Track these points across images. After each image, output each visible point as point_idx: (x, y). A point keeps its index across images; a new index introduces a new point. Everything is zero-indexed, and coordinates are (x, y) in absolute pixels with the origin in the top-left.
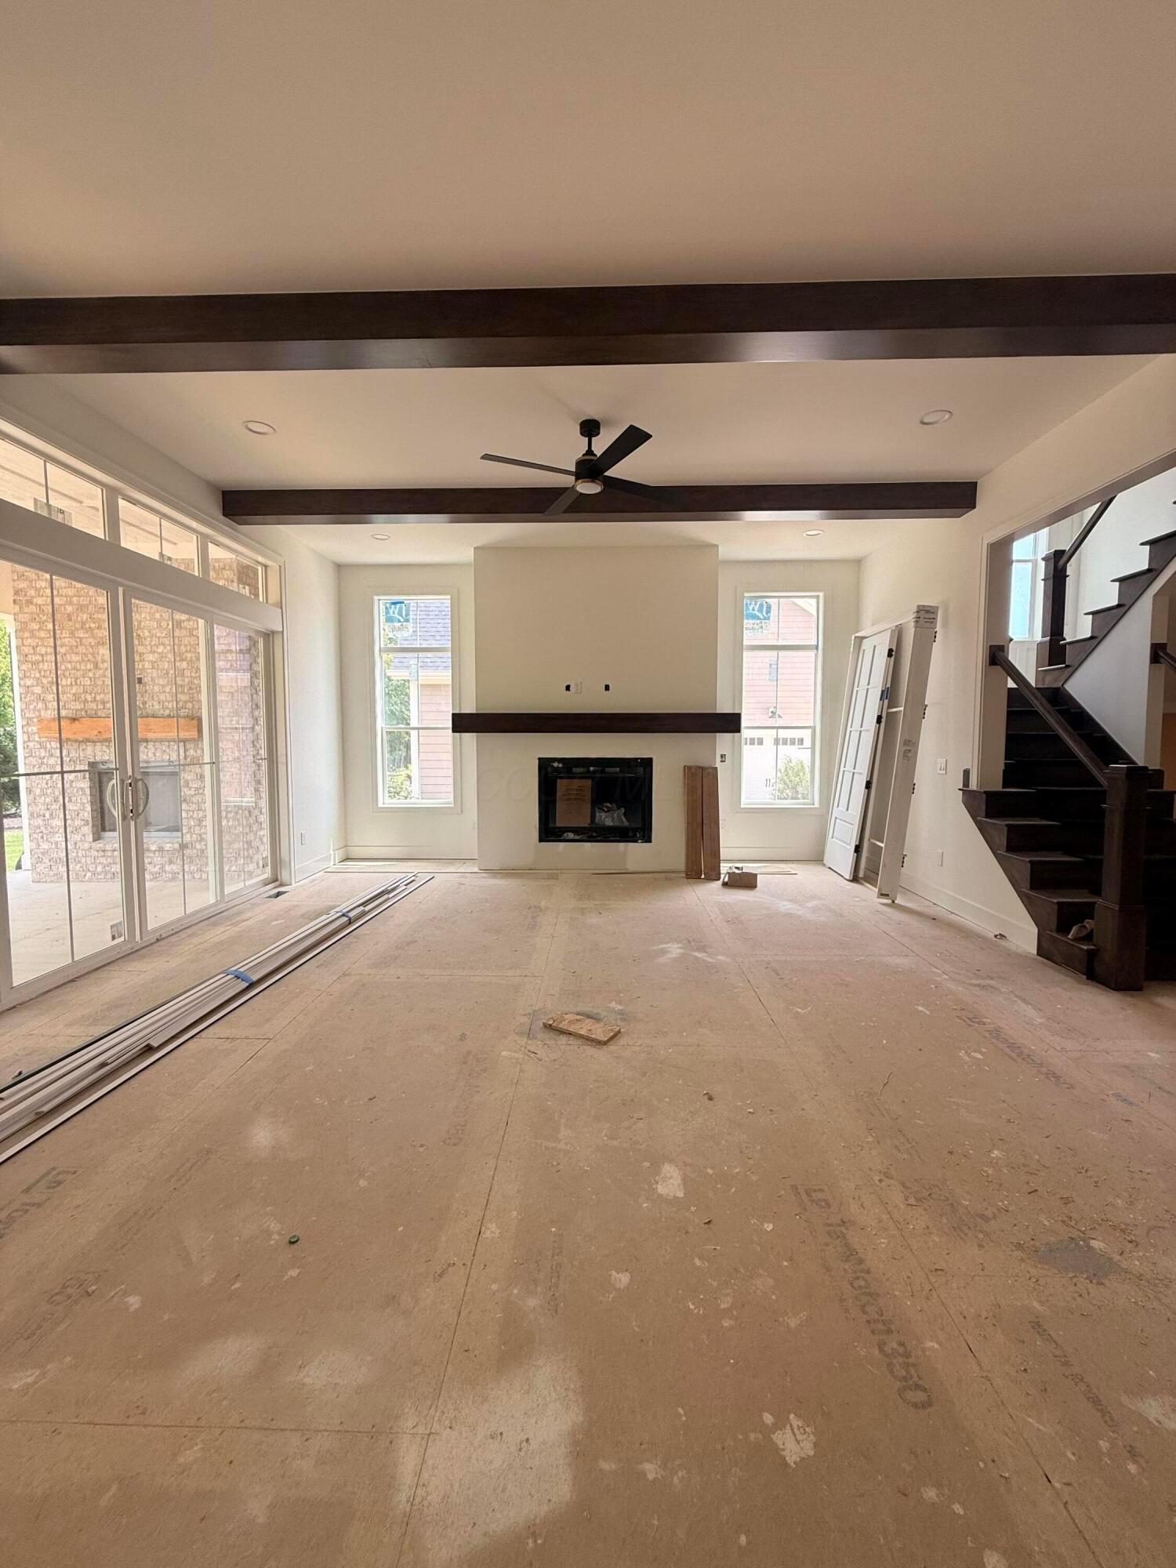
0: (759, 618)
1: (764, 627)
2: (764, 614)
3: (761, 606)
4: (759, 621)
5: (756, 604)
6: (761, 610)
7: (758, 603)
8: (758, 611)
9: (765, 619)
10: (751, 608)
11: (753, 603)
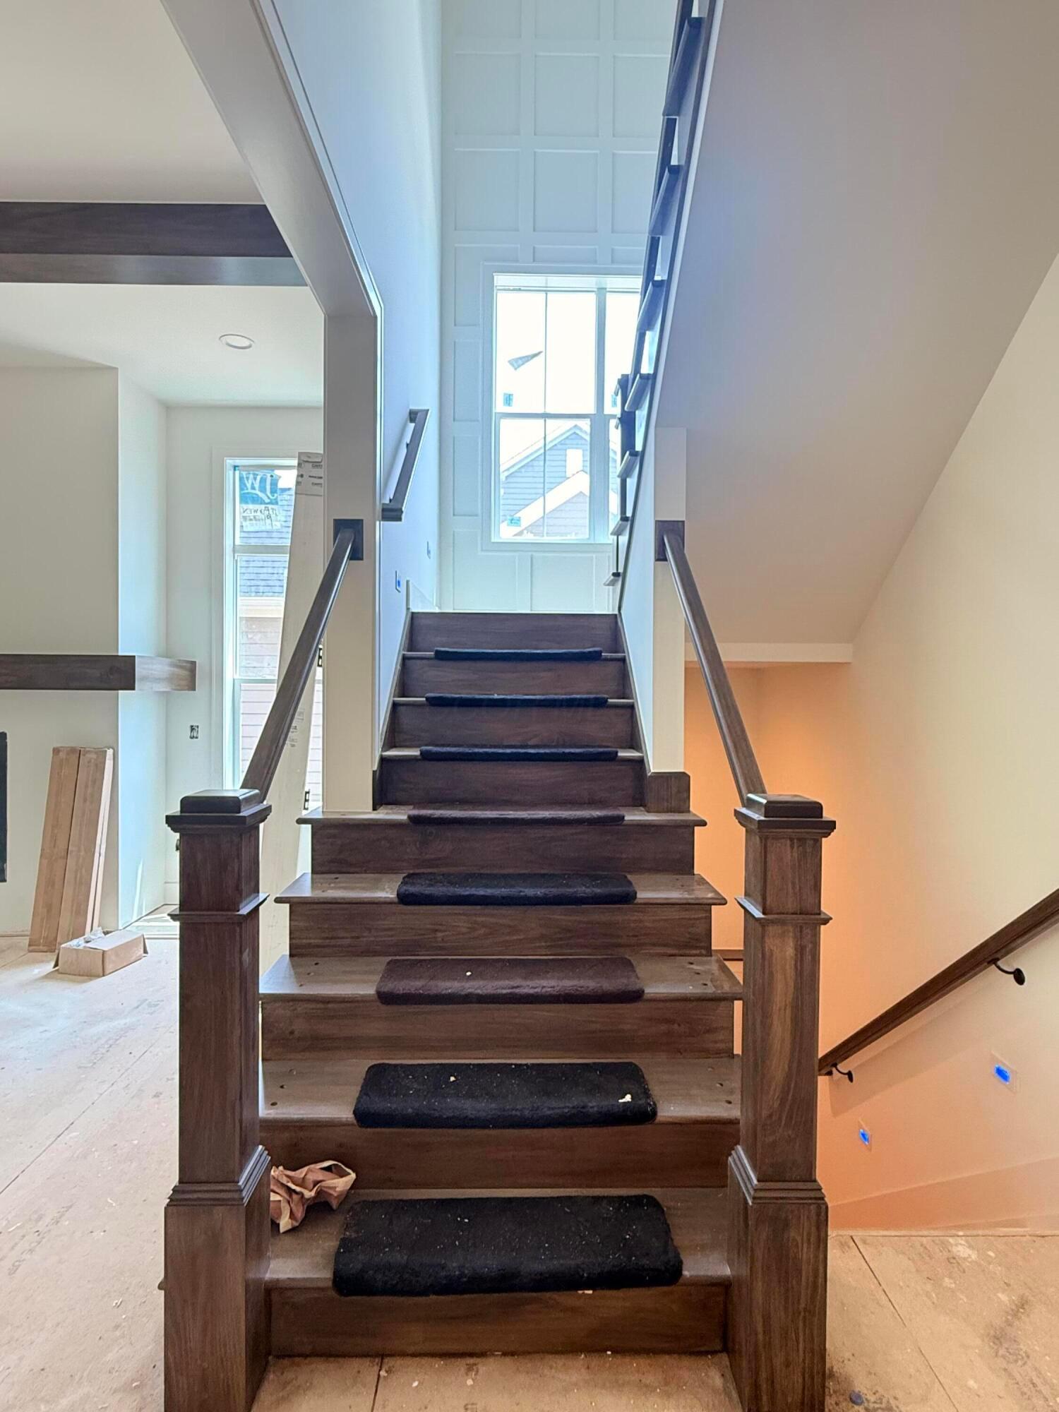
0: (262, 502)
1: (273, 516)
2: (269, 495)
3: (263, 480)
4: (263, 507)
5: (255, 479)
6: (263, 489)
7: (259, 478)
8: (261, 491)
9: (270, 503)
10: (249, 485)
11: (251, 476)
